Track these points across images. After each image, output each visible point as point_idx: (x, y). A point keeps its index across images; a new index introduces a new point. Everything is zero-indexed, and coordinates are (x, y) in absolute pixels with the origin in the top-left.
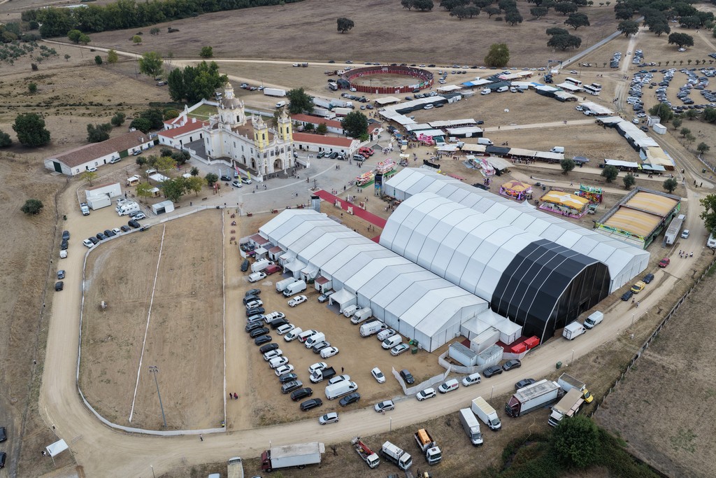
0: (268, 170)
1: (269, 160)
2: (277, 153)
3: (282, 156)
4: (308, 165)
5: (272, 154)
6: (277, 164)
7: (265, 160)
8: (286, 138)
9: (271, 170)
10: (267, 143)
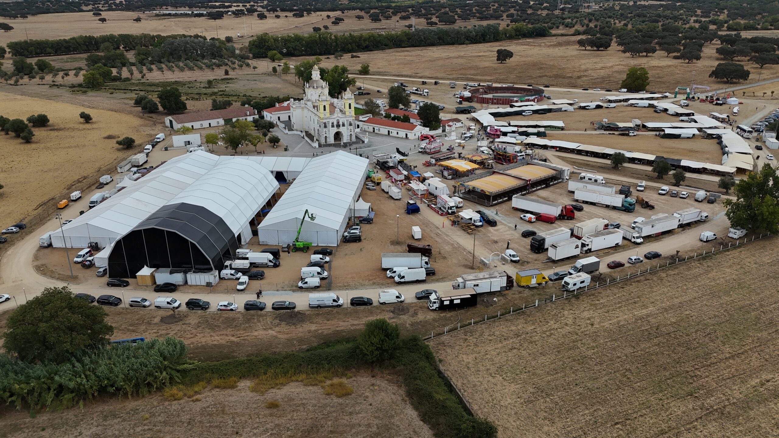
0: (328, 140)
1: (329, 131)
2: (338, 126)
3: (342, 129)
4: (366, 141)
5: (333, 126)
6: (338, 136)
7: (325, 130)
8: (347, 113)
9: (331, 140)
10: (328, 115)
